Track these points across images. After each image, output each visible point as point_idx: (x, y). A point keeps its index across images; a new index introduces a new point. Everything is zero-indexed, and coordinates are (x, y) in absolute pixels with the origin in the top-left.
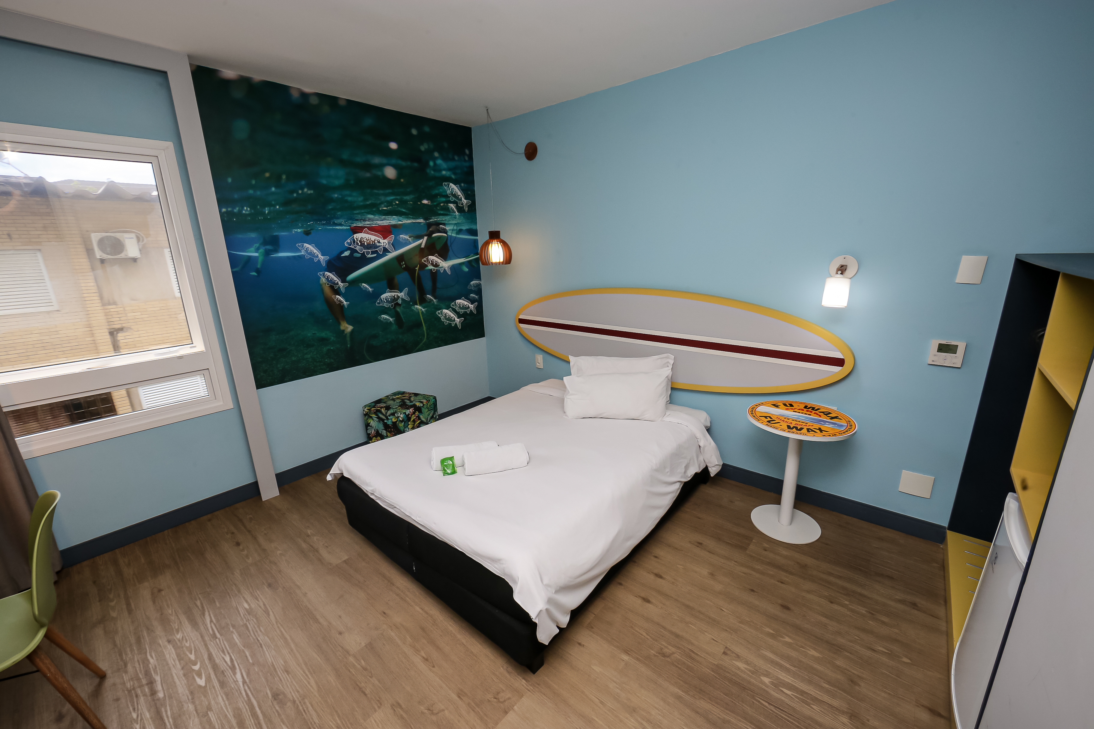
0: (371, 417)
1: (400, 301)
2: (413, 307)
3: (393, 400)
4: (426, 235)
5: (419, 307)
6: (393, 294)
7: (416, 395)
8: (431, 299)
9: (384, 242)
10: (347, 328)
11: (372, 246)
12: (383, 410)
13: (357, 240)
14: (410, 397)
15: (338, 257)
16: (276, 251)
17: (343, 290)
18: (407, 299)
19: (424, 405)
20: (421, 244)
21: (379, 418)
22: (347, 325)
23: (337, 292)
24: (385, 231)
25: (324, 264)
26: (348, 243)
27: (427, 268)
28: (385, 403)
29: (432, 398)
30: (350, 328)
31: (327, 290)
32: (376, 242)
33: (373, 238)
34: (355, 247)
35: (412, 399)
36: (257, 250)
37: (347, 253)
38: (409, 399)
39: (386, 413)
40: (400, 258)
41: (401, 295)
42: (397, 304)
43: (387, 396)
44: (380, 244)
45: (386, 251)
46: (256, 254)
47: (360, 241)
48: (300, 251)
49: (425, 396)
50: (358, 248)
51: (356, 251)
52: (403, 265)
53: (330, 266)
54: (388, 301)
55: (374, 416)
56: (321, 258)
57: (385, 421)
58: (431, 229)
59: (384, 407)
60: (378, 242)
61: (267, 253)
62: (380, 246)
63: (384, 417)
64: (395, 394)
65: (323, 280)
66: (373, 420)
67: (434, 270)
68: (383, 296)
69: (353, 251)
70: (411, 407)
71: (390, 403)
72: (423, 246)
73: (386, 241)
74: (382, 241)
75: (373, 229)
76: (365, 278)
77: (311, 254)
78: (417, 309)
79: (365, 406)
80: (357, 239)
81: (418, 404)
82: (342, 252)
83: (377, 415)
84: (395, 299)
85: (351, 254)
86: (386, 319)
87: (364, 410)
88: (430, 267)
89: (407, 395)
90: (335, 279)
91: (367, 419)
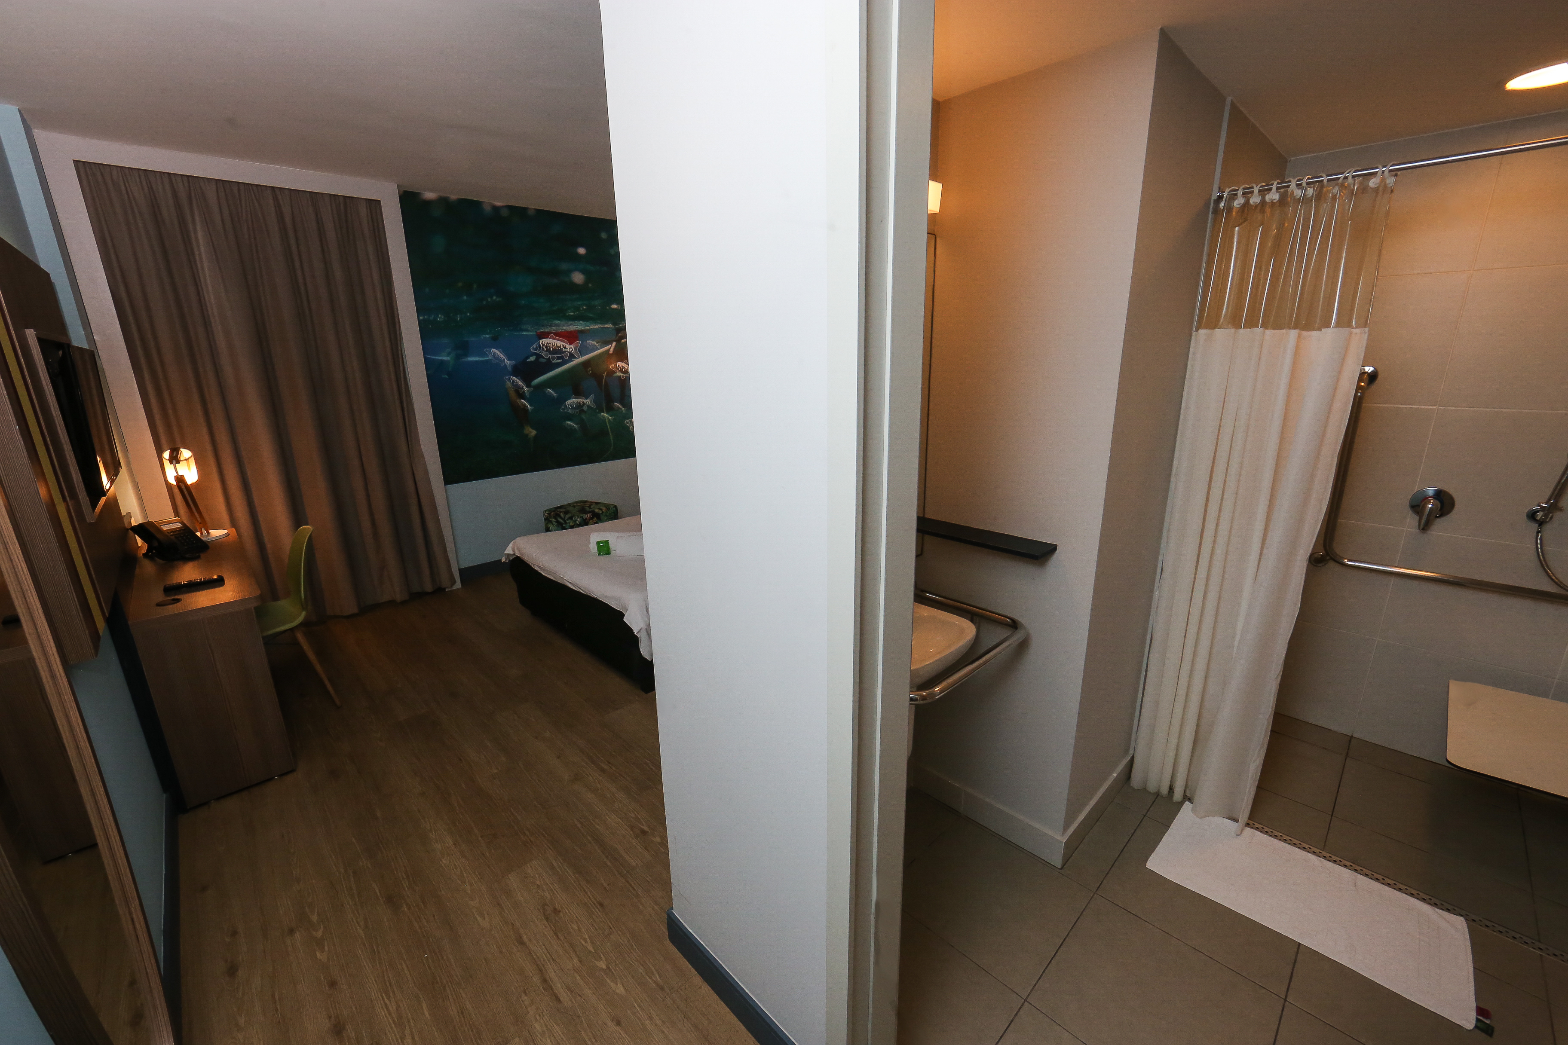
0: (551, 522)
1: (585, 408)
2: (599, 415)
3: (574, 507)
4: (615, 341)
5: (605, 415)
6: (579, 400)
7: (597, 503)
8: (618, 407)
9: (570, 348)
10: (531, 432)
11: (558, 351)
12: (562, 515)
13: (543, 346)
14: (590, 505)
15: (524, 362)
16: (466, 355)
17: (527, 395)
18: (593, 406)
19: (603, 512)
20: (609, 350)
21: (558, 522)
22: (531, 430)
23: (522, 396)
24: (571, 337)
25: (509, 368)
26: (533, 348)
27: (615, 375)
28: (565, 508)
29: (612, 506)
30: (533, 433)
31: (513, 394)
32: (562, 347)
33: (559, 343)
34: (540, 352)
35: (592, 507)
36: (448, 355)
37: (532, 359)
38: (590, 507)
39: (565, 517)
40: (586, 364)
41: (587, 401)
42: (583, 411)
43: (569, 504)
44: (566, 350)
45: (572, 356)
46: (448, 359)
47: (546, 347)
48: (488, 356)
49: (606, 505)
50: (543, 354)
51: (542, 357)
52: (590, 371)
53: (517, 371)
54: (572, 408)
55: (553, 520)
56: (507, 362)
57: (564, 525)
58: (619, 335)
59: (563, 512)
60: (564, 347)
61: (458, 357)
62: (566, 352)
63: (562, 521)
64: (576, 502)
65: (509, 384)
66: (553, 524)
67: (623, 376)
68: (568, 402)
69: (539, 356)
70: (589, 512)
71: (571, 508)
72: (611, 352)
73: (572, 346)
74: (567, 346)
75: (559, 335)
76: (548, 383)
77: (498, 358)
78: (604, 417)
79: (546, 511)
80: (543, 344)
81: (597, 511)
82: (528, 357)
83: (556, 519)
84: (580, 406)
85: (537, 359)
86: (571, 425)
87: (544, 515)
88: (619, 374)
89: (589, 503)
90: (520, 383)
91: (547, 524)
